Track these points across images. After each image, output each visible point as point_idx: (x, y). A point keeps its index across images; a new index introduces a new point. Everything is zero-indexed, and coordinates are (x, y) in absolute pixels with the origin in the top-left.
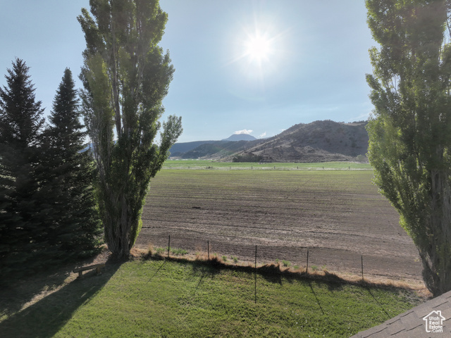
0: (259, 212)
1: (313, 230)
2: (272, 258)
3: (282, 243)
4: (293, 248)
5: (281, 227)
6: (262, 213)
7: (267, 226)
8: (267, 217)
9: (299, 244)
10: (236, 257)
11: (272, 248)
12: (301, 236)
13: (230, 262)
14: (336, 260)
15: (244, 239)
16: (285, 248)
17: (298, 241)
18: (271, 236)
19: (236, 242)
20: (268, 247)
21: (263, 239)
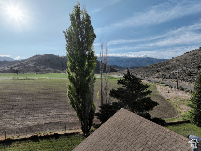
0: (23, 108)
1: (48, 114)
2: (34, 131)
3: (36, 123)
4: (41, 125)
5: (35, 115)
6: (25, 108)
7: (29, 116)
8: (28, 110)
9: (44, 123)
10: (18, 134)
11: (33, 127)
12: (44, 118)
13: (16, 138)
14: (57, 127)
15: (19, 124)
16: (38, 125)
17: (43, 121)
18: (31, 120)
19: (16, 127)
20: (31, 127)
21: (28, 123)
